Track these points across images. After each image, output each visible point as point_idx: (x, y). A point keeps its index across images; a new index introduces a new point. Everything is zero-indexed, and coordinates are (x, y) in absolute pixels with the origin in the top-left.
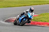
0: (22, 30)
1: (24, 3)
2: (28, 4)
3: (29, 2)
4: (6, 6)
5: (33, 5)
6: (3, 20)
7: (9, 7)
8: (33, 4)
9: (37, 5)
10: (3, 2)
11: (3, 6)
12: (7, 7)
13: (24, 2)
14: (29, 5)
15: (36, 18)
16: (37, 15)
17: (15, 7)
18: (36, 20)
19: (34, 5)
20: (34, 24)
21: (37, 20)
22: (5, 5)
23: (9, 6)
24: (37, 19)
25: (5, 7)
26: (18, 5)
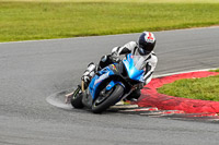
0: (144, 140)
1: (155, 17)
2: (172, 23)
3: (176, 13)
4: (72, 33)
5: (193, 25)
6: (58, 96)
7: (87, 35)
8: (192, 22)
9: (213, 24)
10: (58, 11)
11: (57, 29)
12: (77, 33)
13: (152, 13)
14: (174, 28)
15: (207, 85)
16: (211, 72)
17: (111, 33)
18: (208, 95)
19: (198, 25)
20: (197, 111)
21: (213, 96)
22: (69, 25)
23: (86, 32)
24: (211, 89)
25: (68, 36)
26: (125, 27)
